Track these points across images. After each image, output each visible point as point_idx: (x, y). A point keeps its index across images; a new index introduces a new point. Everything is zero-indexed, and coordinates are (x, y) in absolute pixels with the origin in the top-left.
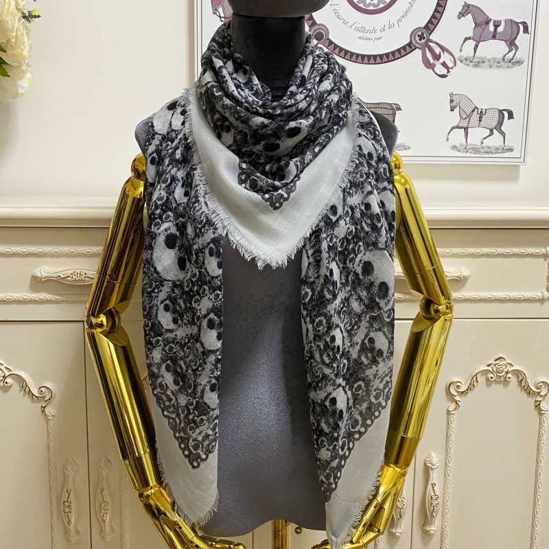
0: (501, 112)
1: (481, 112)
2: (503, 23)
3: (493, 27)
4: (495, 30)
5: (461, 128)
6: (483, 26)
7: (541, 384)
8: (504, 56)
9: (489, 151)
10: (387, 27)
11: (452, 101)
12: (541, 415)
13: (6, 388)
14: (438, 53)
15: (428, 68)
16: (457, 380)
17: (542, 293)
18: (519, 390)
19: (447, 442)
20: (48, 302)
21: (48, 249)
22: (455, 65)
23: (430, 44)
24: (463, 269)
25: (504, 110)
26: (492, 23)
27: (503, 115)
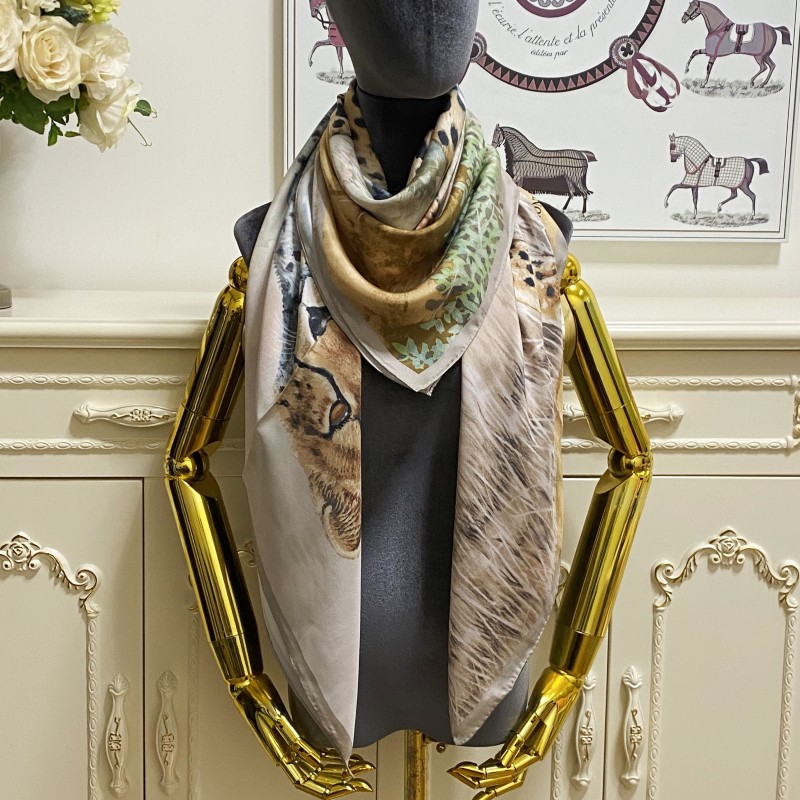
0: (748, 162)
1: (719, 163)
2: (751, 29)
3: (736, 35)
4: (740, 39)
5: (687, 187)
6: (721, 34)
7: (786, 569)
8: (754, 79)
9: (731, 221)
10: (575, 36)
11: (673, 147)
12: (788, 613)
13: (31, 573)
14: (652, 75)
15: (637, 97)
16: (666, 562)
17: (787, 439)
18: (756, 578)
19: (654, 651)
20: (94, 451)
21: (97, 378)
22: (679, 92)
23: (640, 61)
24: (673, 406)
25: (754, 160)
26: (734, 28)
27: (752, 167)
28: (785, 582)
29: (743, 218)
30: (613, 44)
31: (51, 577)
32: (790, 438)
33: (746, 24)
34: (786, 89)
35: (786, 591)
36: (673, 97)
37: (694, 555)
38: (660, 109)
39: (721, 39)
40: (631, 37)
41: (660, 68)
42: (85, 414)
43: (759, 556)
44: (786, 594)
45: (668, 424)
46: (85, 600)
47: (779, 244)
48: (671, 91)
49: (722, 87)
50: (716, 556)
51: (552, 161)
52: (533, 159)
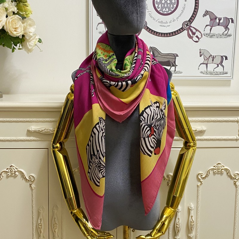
0: (222, 57)
1: (213, 57)
2: (222, 19)
3: (218, 21)
4: (219, 22)
5: (204, 64)
6: (214, 20)
7: (236, 174)
8: (223, 33)
9: (217, 74)
10: (172, 21)
11: (200, 52)
12: (236, 187)
13: (15, 176)
14: (194, 32)
15: (190, 38)
16: (201, 172)
17: (236, 137)
18: (227, 177)
19: (197, 198)
20: (34, 140)
21: (34, 119)
22: (202, 37)
23: (191, 28)
24: (203, 127)
25: (224, 56)
26: (218, 19)
27: (223, 58)
28: (236, 178)
29: (221, 73)
30: (183, 23)
31: (21, 178)
32: (238, 136)
33: (221, 17)
34: (233, 35)
35: (236, 181)
36: (200, 38)
37: (209, 170)
38: (197, 42)
39: (214, 21)
40: (188, 21)
41: (197, 30)
42: (31, 130)
43: (228, 171)
44: (236, 182)
45: (202, 132)
46: (31, 184)
47: (230, 80)
48: (200, 37)
49: (214, 35)
50: (216, 171)
51: (166, 57)
52: (160, 56)
